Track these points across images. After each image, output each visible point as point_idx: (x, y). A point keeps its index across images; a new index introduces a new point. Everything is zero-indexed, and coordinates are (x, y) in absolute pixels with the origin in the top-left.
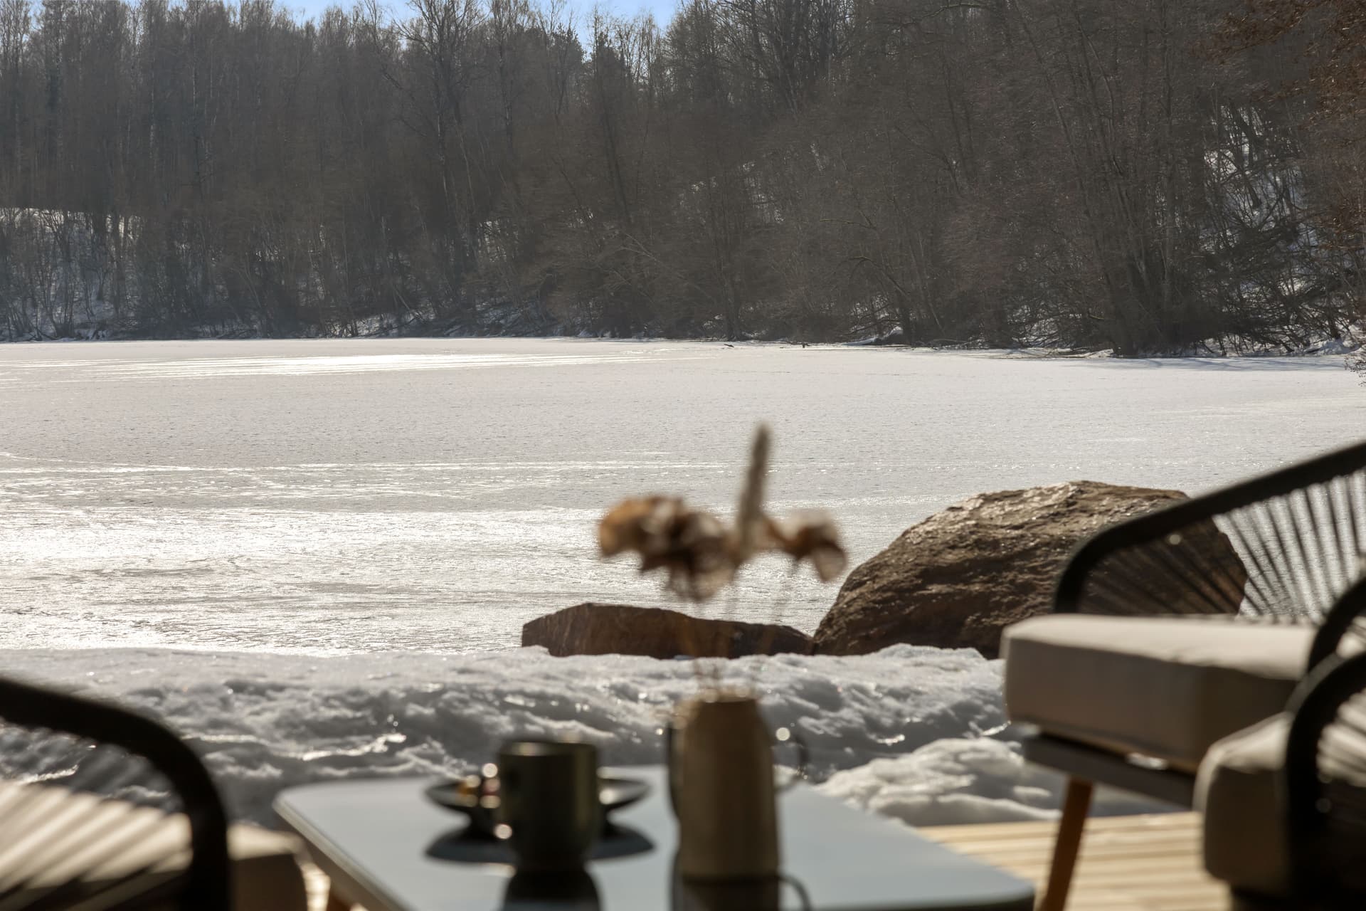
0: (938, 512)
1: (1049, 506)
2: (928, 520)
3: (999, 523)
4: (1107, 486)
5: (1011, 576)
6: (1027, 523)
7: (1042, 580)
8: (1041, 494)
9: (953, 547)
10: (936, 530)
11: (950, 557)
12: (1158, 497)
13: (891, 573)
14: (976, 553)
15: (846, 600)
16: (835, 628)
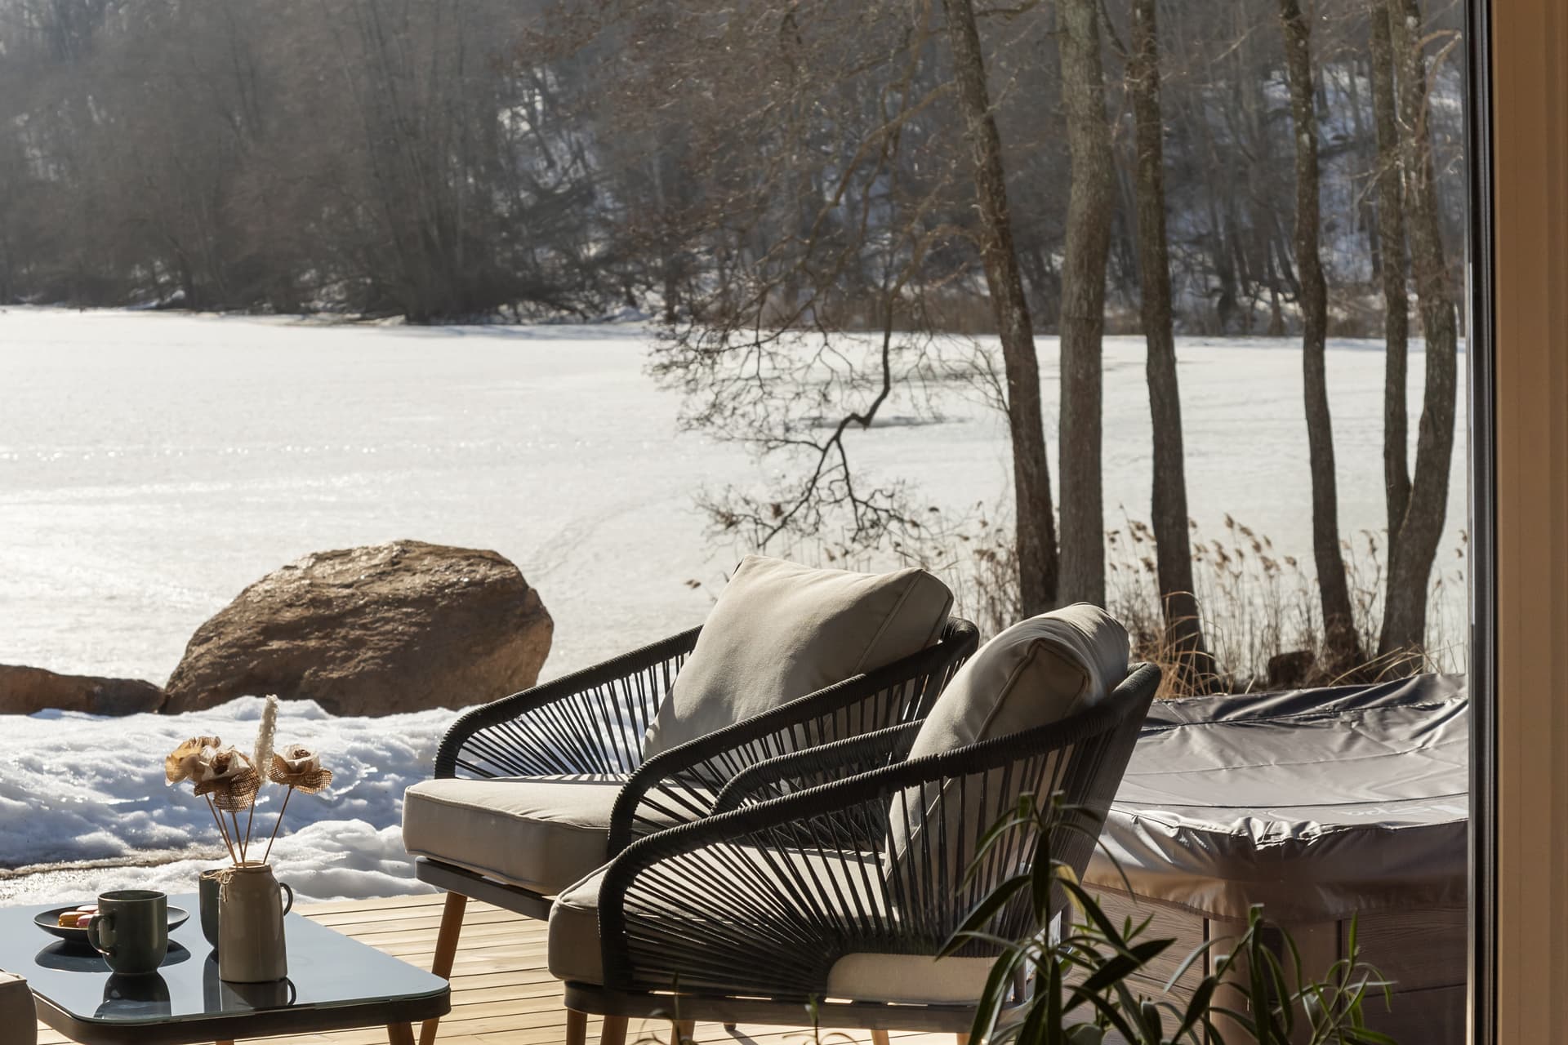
0: (274, 569)
1: (376, 566)
2: (265, 579)
3: (331, 581)
4: (427, 546)
5: (343, 632)
6: (355, 582)
7: (372, 636)
8: (368, 553)
9: (290, 605)
10: (274, 589)
11: (288, 615)
12: (474, 557)
13: (235, 630)
14: (312, 611)
15: (194, 655)
16: (186, 681)
